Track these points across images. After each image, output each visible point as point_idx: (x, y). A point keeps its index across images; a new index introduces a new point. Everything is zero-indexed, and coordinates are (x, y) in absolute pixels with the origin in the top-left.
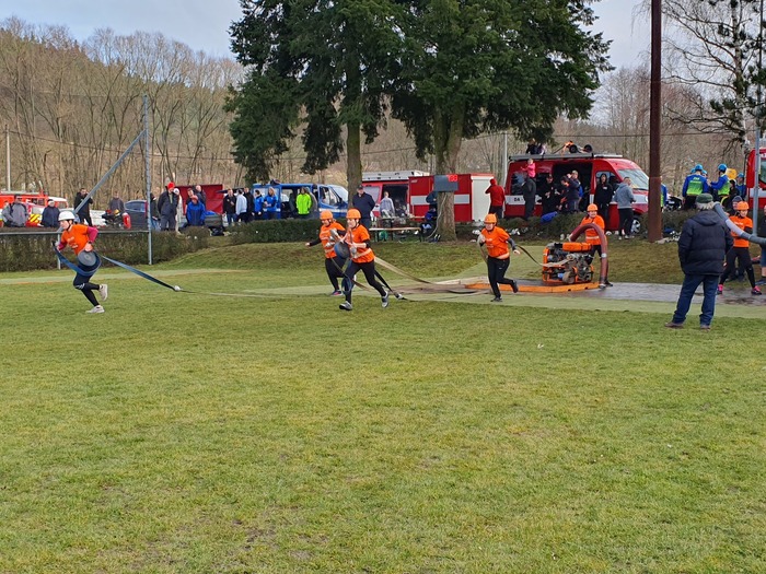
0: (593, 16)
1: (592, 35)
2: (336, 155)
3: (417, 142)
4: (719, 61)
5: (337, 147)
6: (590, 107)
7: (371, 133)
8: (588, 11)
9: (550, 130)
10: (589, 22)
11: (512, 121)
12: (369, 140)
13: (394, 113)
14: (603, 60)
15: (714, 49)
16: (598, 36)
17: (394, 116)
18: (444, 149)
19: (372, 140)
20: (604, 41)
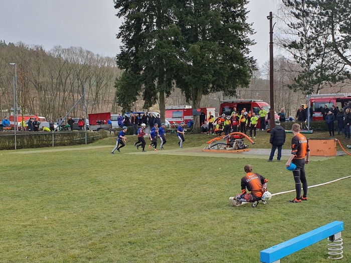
0: (249, 51)
1: (249, 57)
2: (156, 101)
3: (186, 96)
5: (156, 98)
6: (248, 84)
7: (168, 94)
8: (247, 49)
9: (235, 92)
13: (177, 85)
14: (253, 66)
16: (252, 58)
18: (196, 100)
19: (169, 96)
20: (254, 60)
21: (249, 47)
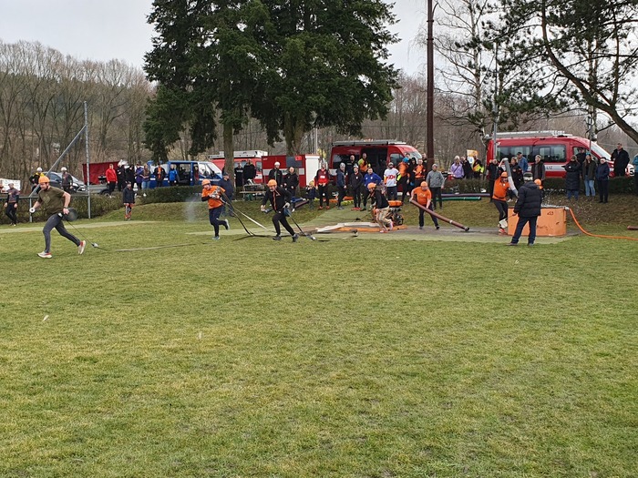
0: (388, 53)
1: (387, 65)
2: (212, 142)
3: (269, 133)
4: (466, 78)
5: (214, 136)
6: (386, 113)
7: (238, 128)
8: (385, 50)
9: (360, 127)
10: (386, 57)
11: (333, 121)
12: (236, 132)
13: (253, 114)
14: (394, 81)
15: (462, 70)
16: (391, 66)
17: (252, 116)
18: (292, 139)
19: (238, 132)
20: (394, 70)
21: (388, 46)
